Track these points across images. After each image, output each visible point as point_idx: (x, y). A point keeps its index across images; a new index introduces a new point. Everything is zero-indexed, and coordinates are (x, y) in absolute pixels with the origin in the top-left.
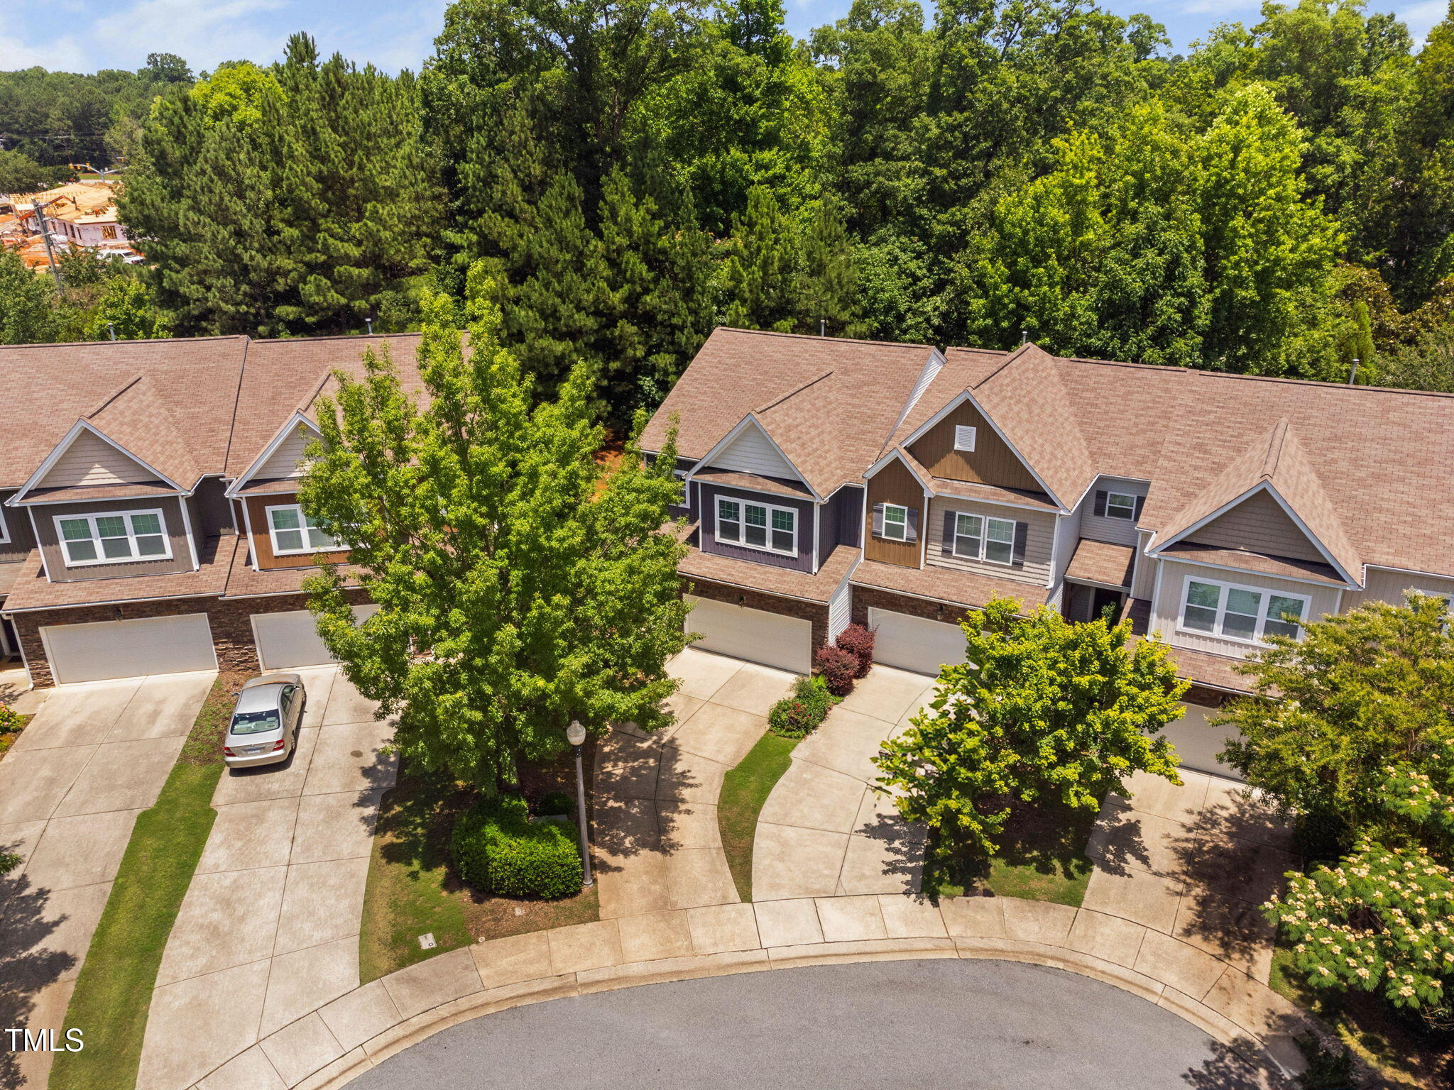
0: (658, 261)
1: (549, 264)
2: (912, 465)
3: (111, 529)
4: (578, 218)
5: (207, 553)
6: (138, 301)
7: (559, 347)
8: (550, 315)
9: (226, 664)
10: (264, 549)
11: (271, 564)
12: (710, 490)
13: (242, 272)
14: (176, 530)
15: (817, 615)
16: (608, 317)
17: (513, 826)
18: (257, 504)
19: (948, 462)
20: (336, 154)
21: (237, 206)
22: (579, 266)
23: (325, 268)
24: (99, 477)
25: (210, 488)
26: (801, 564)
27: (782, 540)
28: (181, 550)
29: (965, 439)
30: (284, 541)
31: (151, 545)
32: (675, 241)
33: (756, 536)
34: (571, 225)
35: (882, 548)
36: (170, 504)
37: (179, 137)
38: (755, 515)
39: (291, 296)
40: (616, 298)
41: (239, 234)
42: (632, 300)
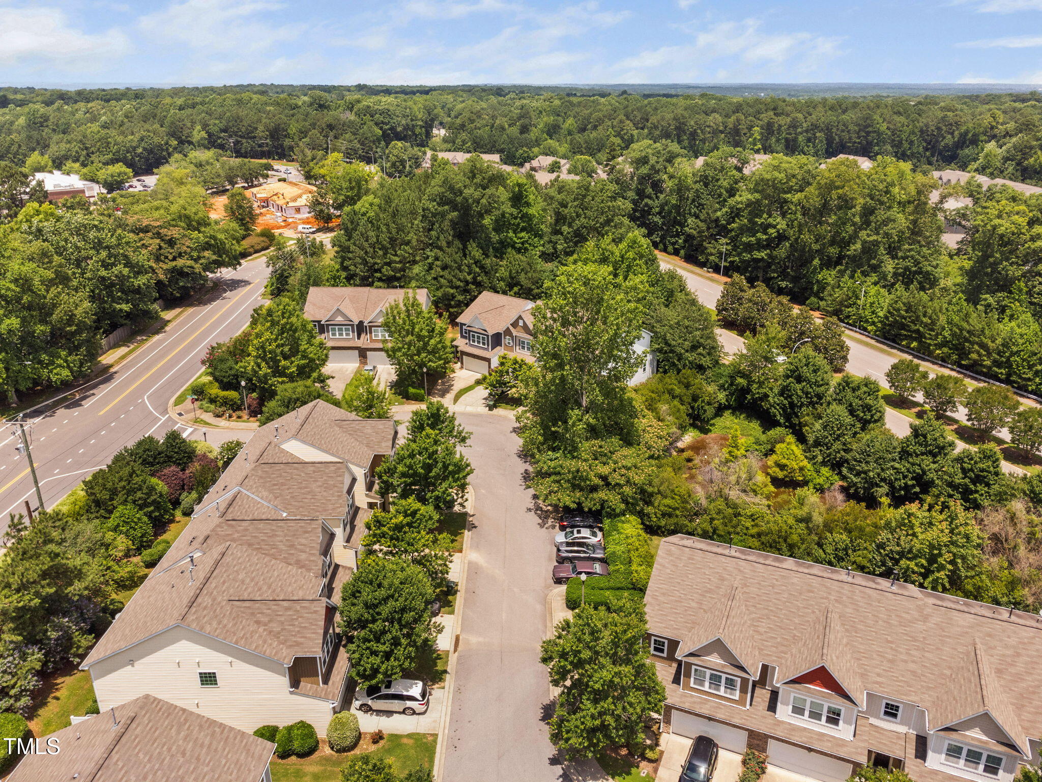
0: (482, 267)
1: (451, 267)
2: (511, 328)
3: (340, 330)
4: (460, 254)
5: (359, 338)
6: (338, 271)
7: (452, 291)
8: (450, 281)
9: (361, 363)
10: (371, 337)
11: (372, 341)
12: (470, 331)
13: (365, 263)
14: (353, 332)
15: (488, 360)
16: (467, 283)
17: (414, 388)
18: (371, 327)
19: (518, 328)
20: (394, 231)
21: (366, 245)
22: (459, 268)
23: (389, 264)
24: (339, 319)
25: (361, 323)
26: (487, 349)
27: (484, 344)
28: (354, 336)
29: (521, 323)
30: (375, 336)
31: (347, 334)
32: (488, 262)
33: (479, 342)
34: (457, 257)
35: (508, 347)
36: (352, 326)
37: (352, 223)
38: (478, 338)
39: (379, 271)
40: (469, 278)
41: (366, 253)
42: (474, 278)
